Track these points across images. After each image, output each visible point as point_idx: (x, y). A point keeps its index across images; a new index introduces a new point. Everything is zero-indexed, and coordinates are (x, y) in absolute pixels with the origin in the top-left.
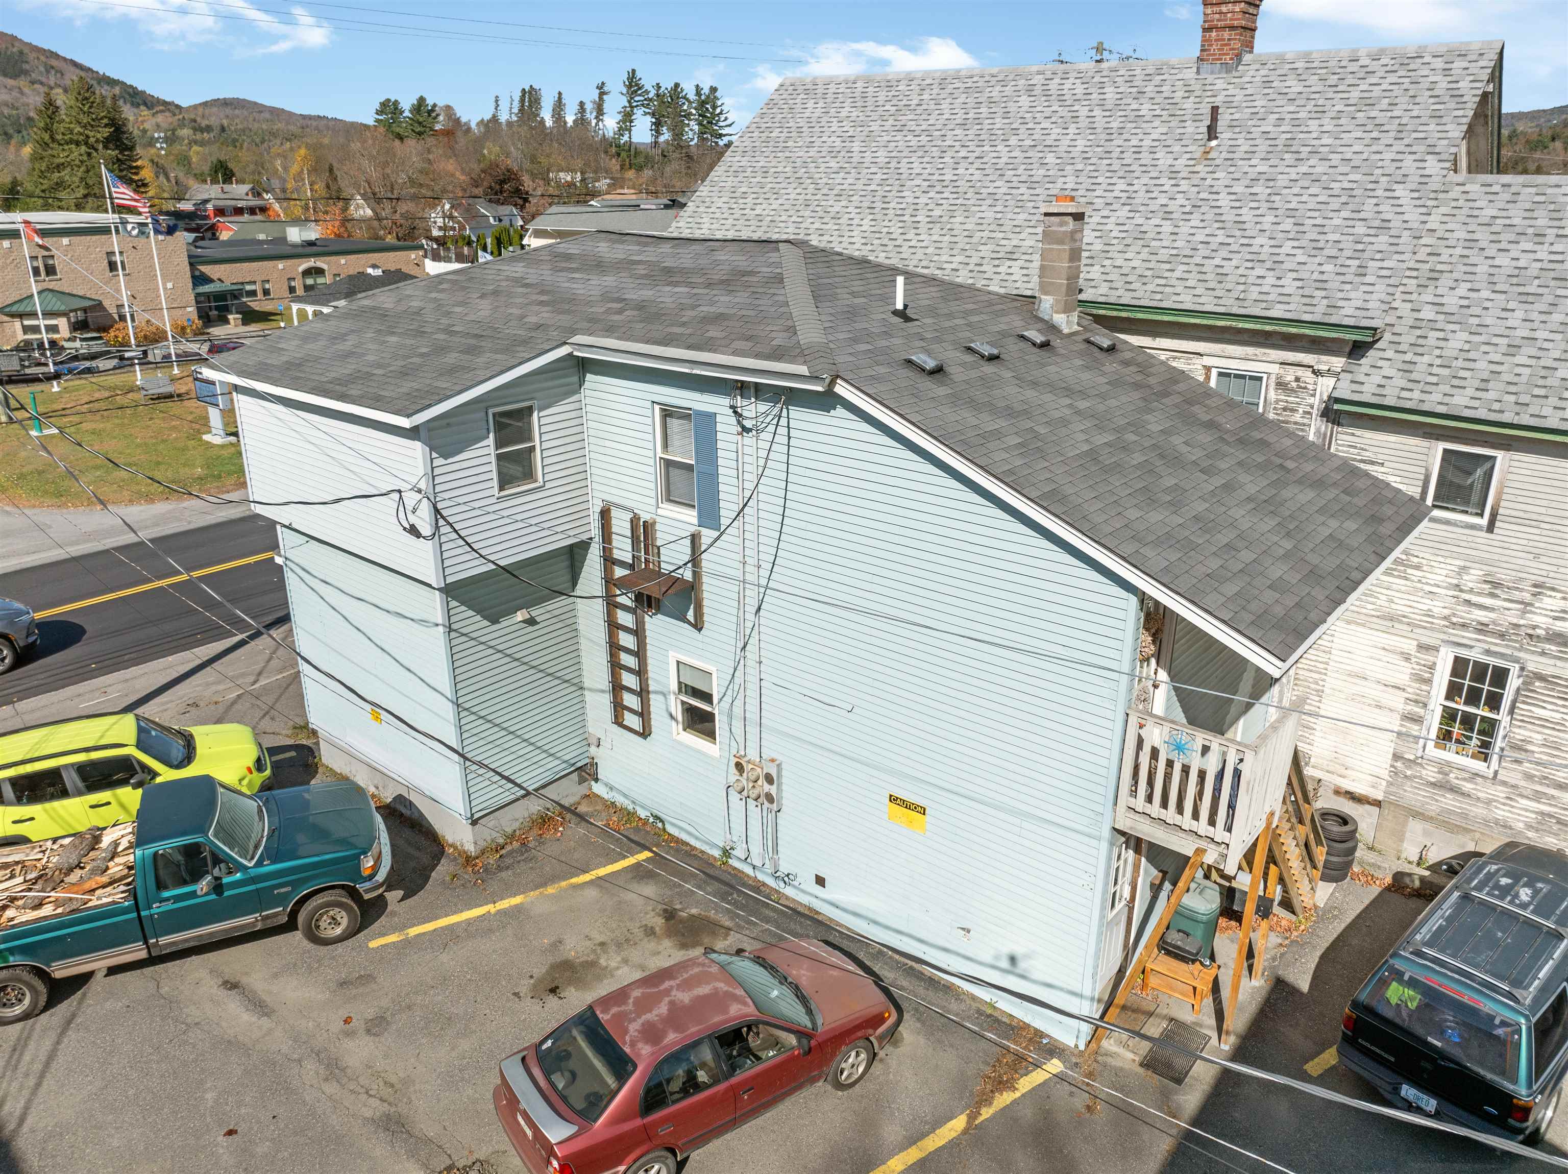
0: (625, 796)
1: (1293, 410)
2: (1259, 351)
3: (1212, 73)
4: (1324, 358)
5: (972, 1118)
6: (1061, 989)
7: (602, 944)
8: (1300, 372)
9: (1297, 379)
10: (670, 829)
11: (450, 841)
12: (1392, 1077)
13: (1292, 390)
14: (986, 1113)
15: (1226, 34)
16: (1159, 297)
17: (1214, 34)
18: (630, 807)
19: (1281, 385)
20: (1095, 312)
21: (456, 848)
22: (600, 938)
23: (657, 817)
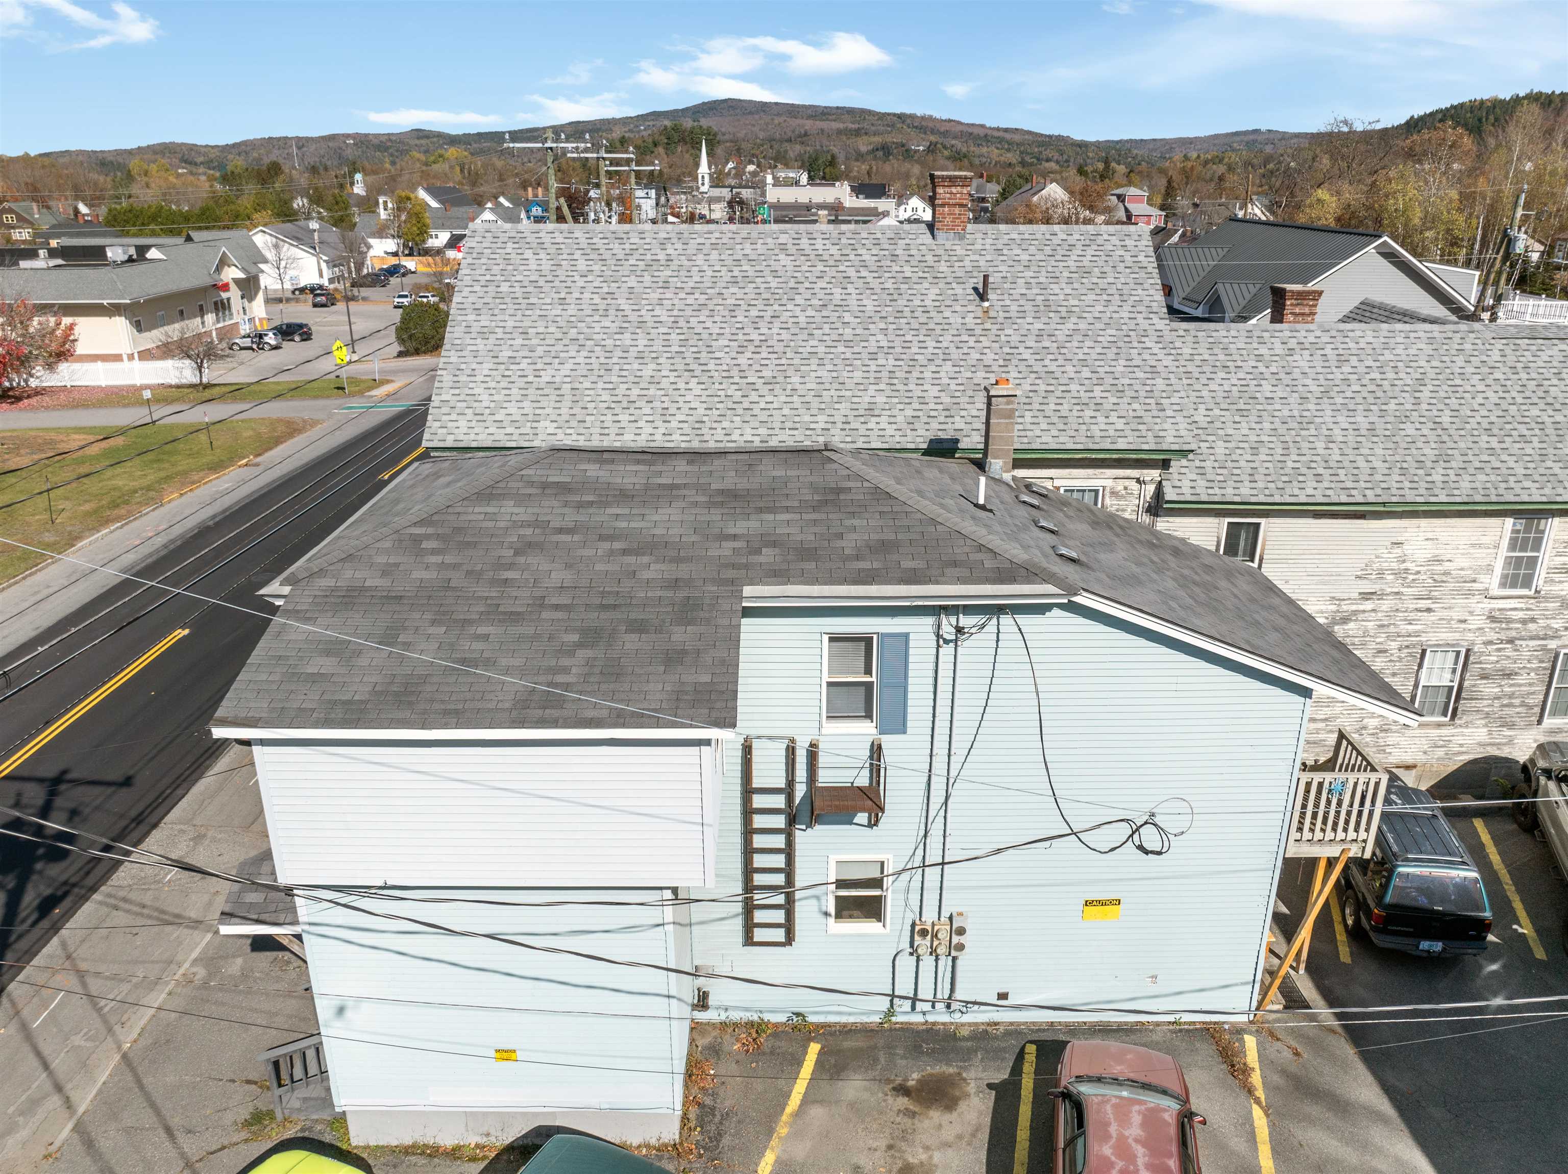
0: (747, 1009)
1: (1124, 510)
2: (1098, 471)
3: (947, 239)
4: (1145, 471)
5: (1258, 1101)
6: (1236, 985)
7: (890, 1147)
8: (1127, 483)
9: (1126, 488)
10: (811, 1019)
11: (635, 1143)
12: (1411, 941)
13: (1122, 496)
14: (1260, 1093)
15: (957, 210)
16: (1025, 440)
17: (946, 209)
18: (755, 1018)
19: (1114, 493)
20: (972, 456)
21: (648, 1146)
22: (882, 1143)
23: (798, 1014)
